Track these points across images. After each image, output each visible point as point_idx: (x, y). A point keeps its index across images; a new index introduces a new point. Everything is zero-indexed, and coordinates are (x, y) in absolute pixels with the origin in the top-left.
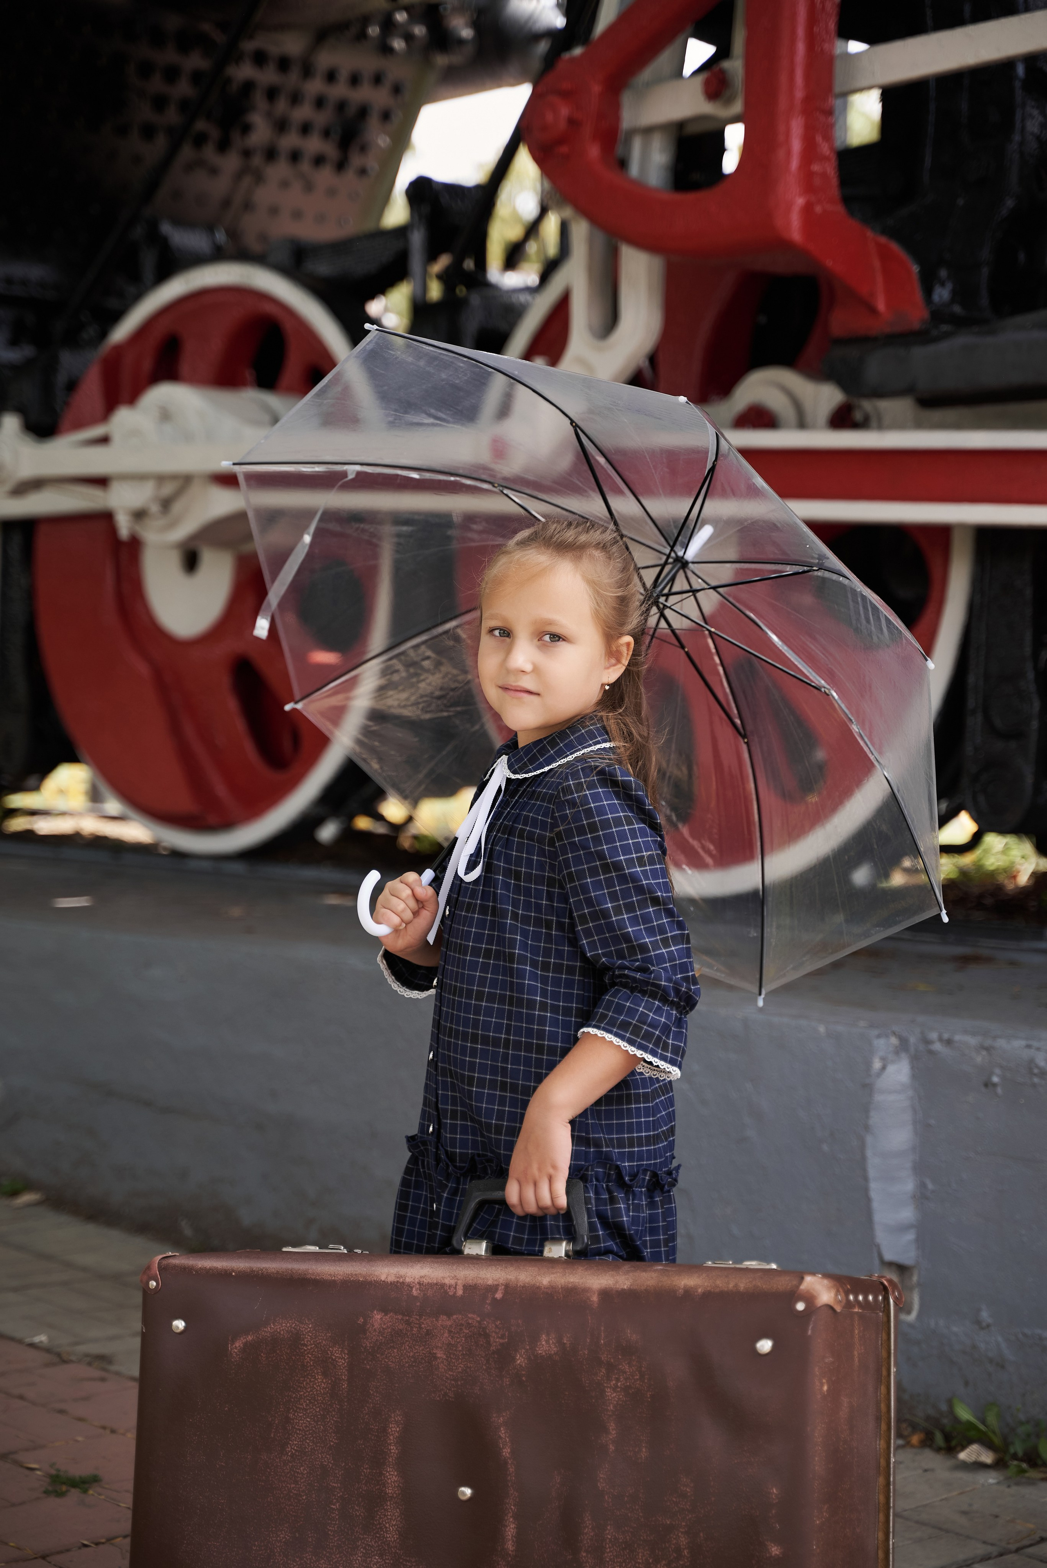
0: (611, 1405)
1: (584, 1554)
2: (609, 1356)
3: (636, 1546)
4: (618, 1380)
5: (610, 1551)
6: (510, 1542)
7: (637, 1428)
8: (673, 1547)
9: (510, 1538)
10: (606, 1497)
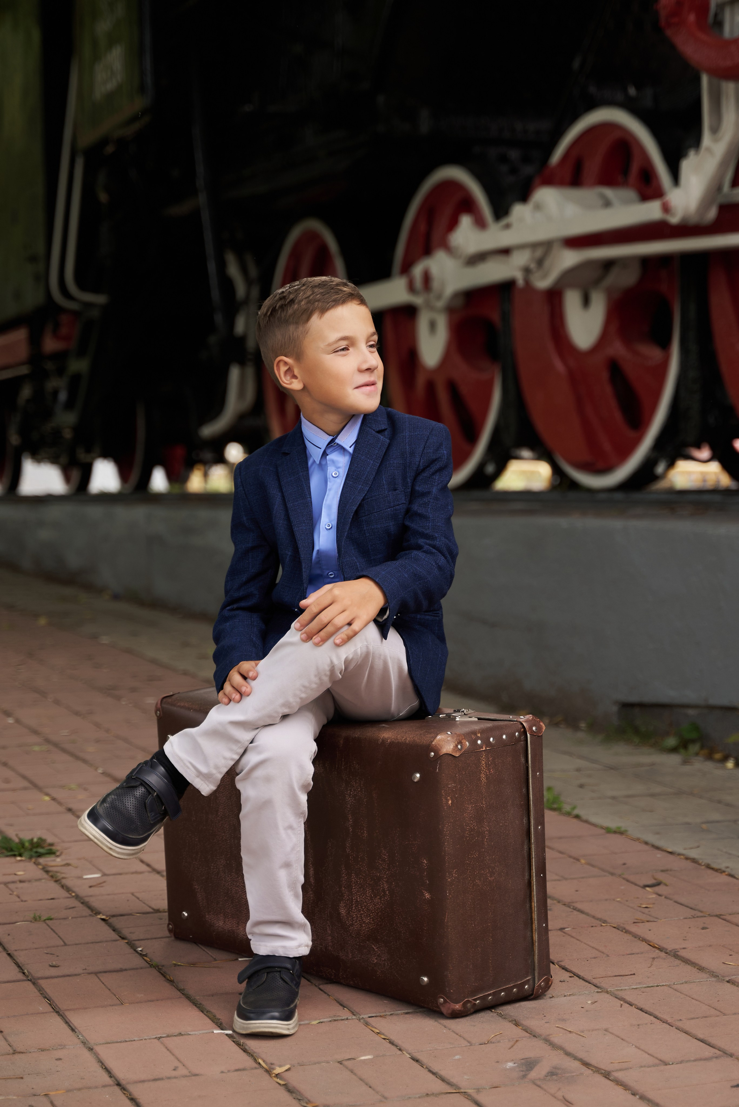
0: (349, 805)
1: (344, 889)
2: (346, 776)
3: (365, 887)
4: (351, 790)
5: (355, 888)
6: (312, 878)
7: (361, 819)
8: (382, 889)
9: (311, 875)
10: (351, 857)
